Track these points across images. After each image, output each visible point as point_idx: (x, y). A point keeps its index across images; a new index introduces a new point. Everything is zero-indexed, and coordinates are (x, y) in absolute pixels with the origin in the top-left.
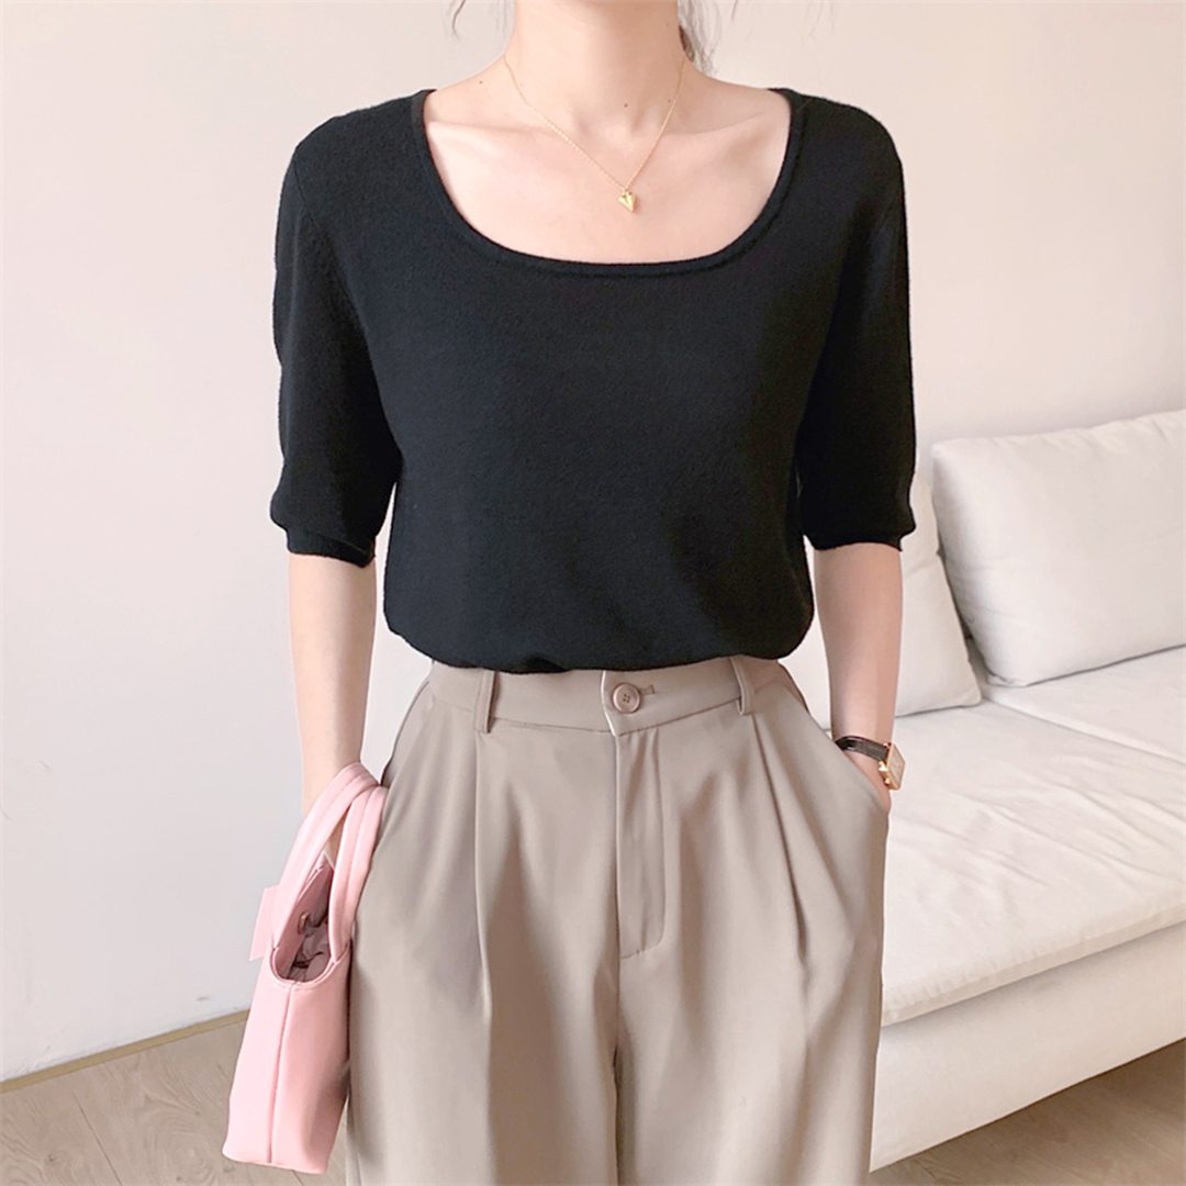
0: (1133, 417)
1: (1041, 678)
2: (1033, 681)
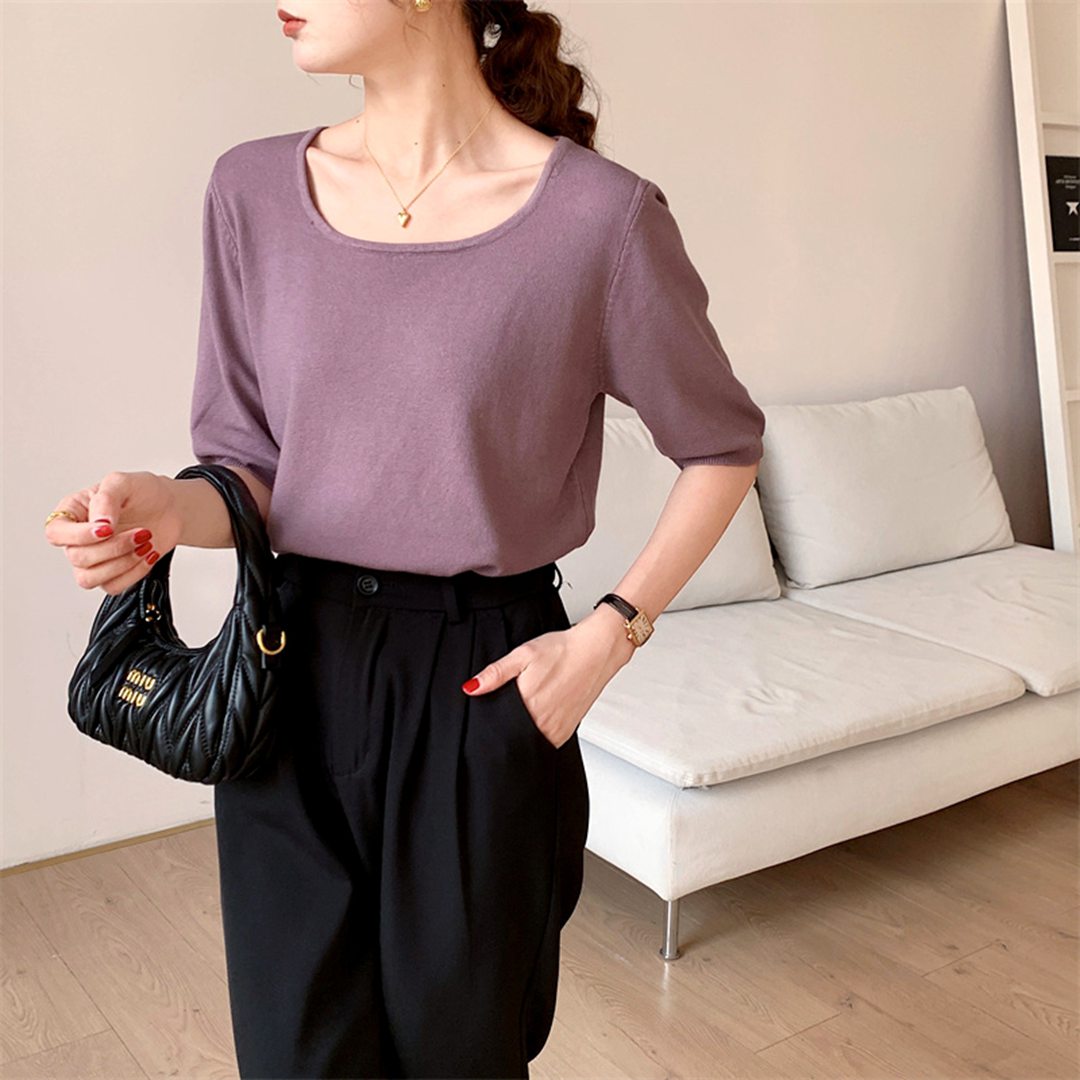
0: (895, 394)
1: (826, 582)
2: (819, 585)
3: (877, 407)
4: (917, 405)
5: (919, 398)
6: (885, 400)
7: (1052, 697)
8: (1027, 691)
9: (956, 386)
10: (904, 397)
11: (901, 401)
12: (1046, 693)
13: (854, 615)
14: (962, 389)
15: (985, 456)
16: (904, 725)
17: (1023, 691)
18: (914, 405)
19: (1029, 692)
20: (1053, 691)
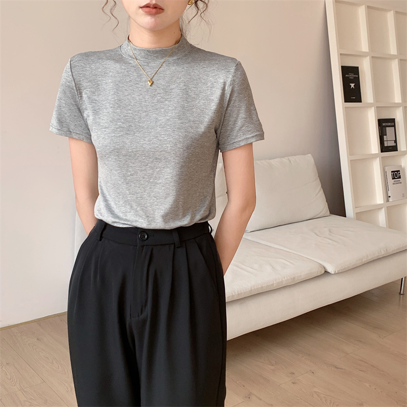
0: (283, 157)
1: (254, 230)
2: (250, 231)
3: (274, 162)
4: (292, 162)
5: (292, 158)
6: (278, 159)
7: (335, 274)
8: (325, 271)
9: (308, 154)
10: (287, 158)
11: (285, 160)
12: (333, 273)
13: (263, 242)
14: (310, 155)
15: (318, 180)
16: (275, 285)
17: (323, 272)
18: (290, 161)
19: (326, 272)
20: (335, 272)
